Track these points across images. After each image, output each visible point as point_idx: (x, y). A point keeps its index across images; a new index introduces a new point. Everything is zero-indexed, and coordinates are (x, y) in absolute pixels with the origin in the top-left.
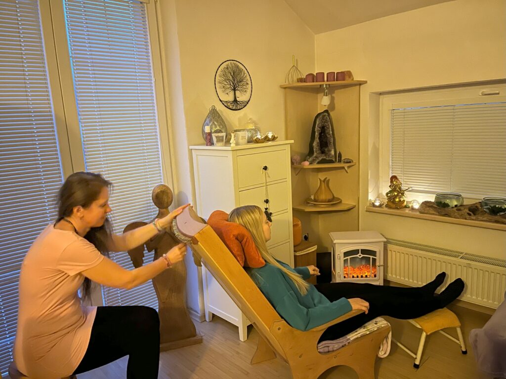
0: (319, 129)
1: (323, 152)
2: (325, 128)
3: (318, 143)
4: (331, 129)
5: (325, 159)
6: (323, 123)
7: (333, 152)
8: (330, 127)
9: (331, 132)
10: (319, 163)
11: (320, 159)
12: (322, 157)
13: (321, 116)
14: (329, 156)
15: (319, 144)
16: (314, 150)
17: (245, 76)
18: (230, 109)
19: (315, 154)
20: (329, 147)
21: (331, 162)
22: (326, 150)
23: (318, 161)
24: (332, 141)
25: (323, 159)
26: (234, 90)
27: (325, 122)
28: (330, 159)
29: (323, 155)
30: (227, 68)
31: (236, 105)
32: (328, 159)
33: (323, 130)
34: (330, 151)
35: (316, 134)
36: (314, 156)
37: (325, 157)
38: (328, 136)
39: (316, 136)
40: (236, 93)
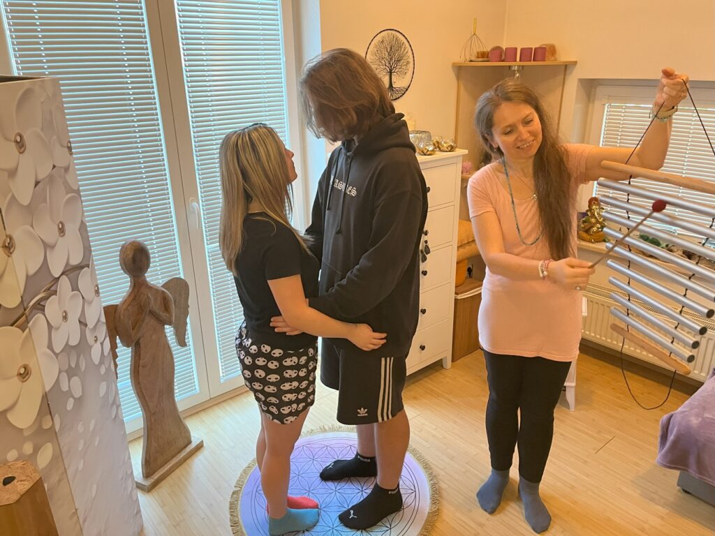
17: (405, 52)
26: (391, 73)
40: (393, 77)
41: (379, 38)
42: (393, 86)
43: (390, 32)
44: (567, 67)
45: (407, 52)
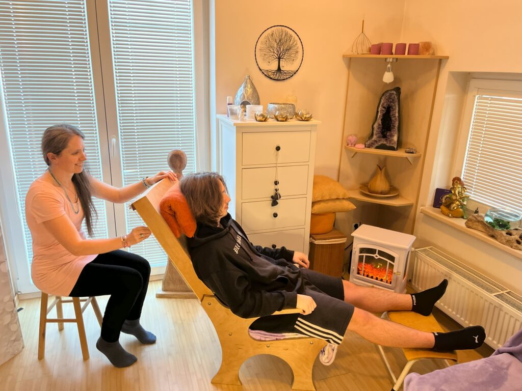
0: (383, 109)
1: (384, 136)
2: (391, 109)
3: (379, 125)
4: (397, 111)
5: (385, 144)
6: (389, 103)
7: (395, 138)
8: (397, 108)
9: (397, 115)
10: (377, 148)
11: (379, 144)
12: (383, 142)
13: (388, 94)
14: (390, 141)
15: (381, 127)
16: (375, 132)
17: (295, 43)
18: (271, 78)
19: (375, 137)
20: (392, 132)
21: (392, 149)
22: (388, 134)
23: (377, 145)
24: (397, 125)
25: (383, 144)
26: (279, 59)
27: (391, 102)
28: (392, 145)
29: (383, 140)
30: (272, 34)
31: (279, 75)
32: (387, 145)
33: (388, 110)
34: (392, 136)
35: (379, 114)
36: (373, 139)
37: (385, 143)
38: (393, 119)
39: (378, 116)
40: (281, 62)
41: (269, 31)
42: (282, 69)
43: (280, 27)
44: (441, 61)
45: (296, 44)
